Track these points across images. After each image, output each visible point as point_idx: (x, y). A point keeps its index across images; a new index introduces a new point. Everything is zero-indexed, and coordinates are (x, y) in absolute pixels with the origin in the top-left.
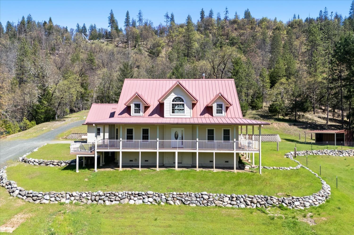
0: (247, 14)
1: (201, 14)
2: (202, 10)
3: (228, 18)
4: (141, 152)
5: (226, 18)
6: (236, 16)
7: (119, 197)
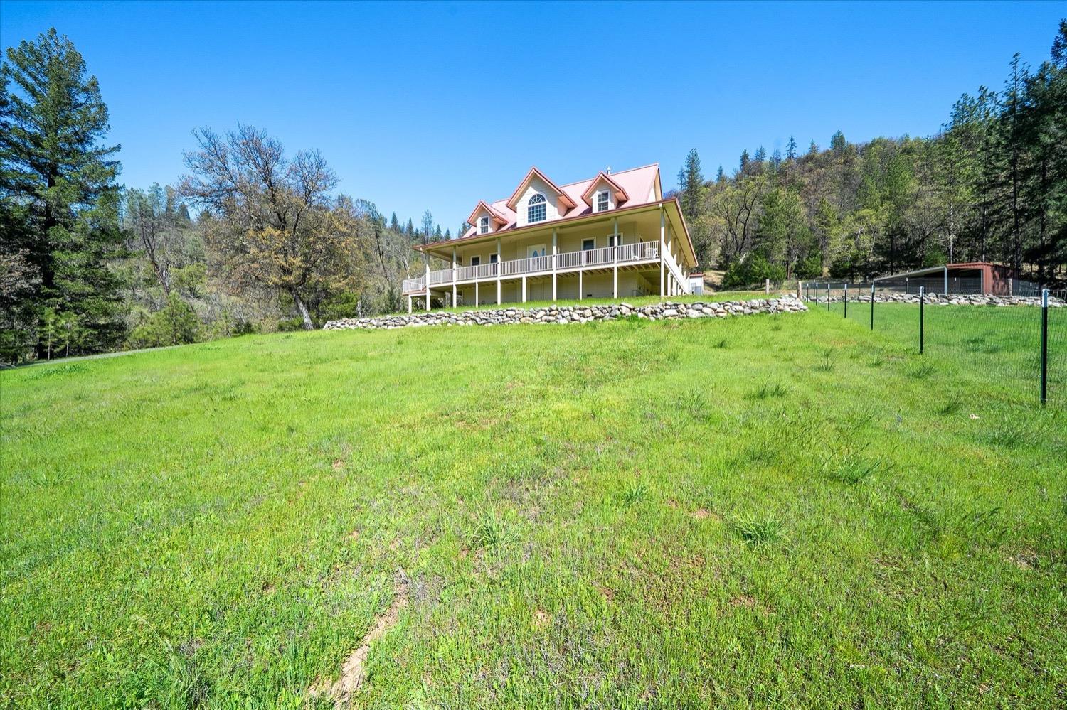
0: (838, 141)
1: (742, 160)
2: (745, 152)
3: (795, 156)
4: (478, 283)
5: (790, 156)
6: (814, 149)
7: (405, 321)
